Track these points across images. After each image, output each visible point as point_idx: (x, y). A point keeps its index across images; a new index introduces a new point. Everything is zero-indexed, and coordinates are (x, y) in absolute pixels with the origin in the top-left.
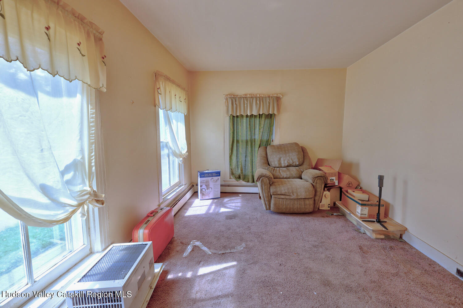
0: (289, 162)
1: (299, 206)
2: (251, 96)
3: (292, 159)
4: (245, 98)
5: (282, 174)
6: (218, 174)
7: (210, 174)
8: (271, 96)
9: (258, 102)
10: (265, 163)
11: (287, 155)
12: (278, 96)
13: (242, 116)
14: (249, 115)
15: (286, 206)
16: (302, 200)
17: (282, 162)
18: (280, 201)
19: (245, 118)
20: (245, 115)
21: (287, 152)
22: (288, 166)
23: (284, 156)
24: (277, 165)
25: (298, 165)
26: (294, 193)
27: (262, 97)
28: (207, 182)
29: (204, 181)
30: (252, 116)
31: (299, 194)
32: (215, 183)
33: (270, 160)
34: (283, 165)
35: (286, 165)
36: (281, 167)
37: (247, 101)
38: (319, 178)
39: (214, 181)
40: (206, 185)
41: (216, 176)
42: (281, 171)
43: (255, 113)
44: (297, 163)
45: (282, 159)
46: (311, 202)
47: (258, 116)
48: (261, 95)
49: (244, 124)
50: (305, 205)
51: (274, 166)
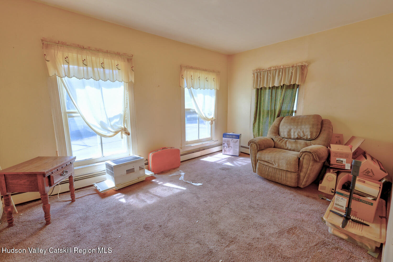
0: (300, 134)
1: (280, 176)
2: (275, 69)
3: (303, 132)
4: (269, 71)
5: (287, 145)
6: (238, 137)
7: (230, 136)
8: (295, 65)
9: (281, 74)
10: (275, 133)
11: (299, 127)
12: (303, 65)
13: (265, 88)
14: (271, 86)
15: (268, 173)
16: (285, 172)
17: (292, 134)
18: (263, 167)
19: (267, 90)
20: (268, 87)
21: (299, 124)
22: (297, 139)
23: (295, 127)
24: (286, 136)
25: (310, 139)
26: (276, 163)
27: (285, 68)
28: (228, 141)
29: (226, 141)
30: (273, 87)
31: (280, 165)
32: (235, 144)
33: (281, 130)
34: (292, 137)
35: (296, 136)
36: (290, 138)
37: (270, 74)
38: (307, 153)
39: (233, 141)
40: (227, 144)
41: (236, 138)
42: (287, 143)
43: (276, 84)
44: (309, 137)
45: (292, 131)
46: (294, 176)
47: (280, 87)
48: (284, 67)
49: (267, 95)
50: (286, 178)
51: (283, 137)
